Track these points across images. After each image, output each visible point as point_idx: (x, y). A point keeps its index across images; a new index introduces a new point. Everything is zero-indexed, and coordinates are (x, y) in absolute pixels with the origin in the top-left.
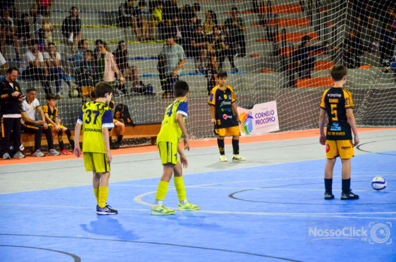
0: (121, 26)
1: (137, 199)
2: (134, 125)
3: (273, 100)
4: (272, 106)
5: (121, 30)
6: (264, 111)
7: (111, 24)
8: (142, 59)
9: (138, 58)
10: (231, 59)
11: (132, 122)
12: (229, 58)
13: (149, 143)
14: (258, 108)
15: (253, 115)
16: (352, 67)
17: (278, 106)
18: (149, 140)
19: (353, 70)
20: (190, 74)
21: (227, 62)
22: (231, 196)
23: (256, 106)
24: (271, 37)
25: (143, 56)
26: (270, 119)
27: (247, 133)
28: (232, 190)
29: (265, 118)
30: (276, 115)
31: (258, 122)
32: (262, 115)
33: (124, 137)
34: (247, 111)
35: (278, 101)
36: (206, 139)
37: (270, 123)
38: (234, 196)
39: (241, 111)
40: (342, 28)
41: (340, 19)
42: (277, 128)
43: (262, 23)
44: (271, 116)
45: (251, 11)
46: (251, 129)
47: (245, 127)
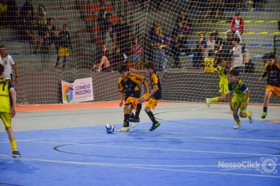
3: (90, 77)
4: (89, 81)
6: (83, 85)
14: (78, 83)
15: (74, 88)
17: (93, 81)
20: (26, 54)
22: (55, 149)
24: (89, 29)
26: (86, 92)
27: (68, 101)
28: (56, 144)
29: (84, 90)
30: (91, 88)
31: (77, 93)
32: (81, 87)
34: (69, 84)
35: (93, 78)
36: (37, 105)
37: (87, 94)
38: (57, 148)
39: (64, 84)
40: (144, 25)
41: (142, 18)
42: (92, 98)
43: (83, 17)
44: (88, 89)
45: (73, 8)
46: (72, 98)
47: (67, 96)
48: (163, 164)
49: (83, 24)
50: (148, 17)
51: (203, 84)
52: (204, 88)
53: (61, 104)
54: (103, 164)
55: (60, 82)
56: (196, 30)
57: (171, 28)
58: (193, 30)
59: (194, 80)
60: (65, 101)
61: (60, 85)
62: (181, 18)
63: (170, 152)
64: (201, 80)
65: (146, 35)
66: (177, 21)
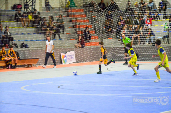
0: (16, 21)
1: (22, 88)
2: (21, 60)
3: (73, 50)
4: (73, 53)
5: (16, 23)
6: (70, 55)
7: (12, 21)
8: (24, 34)
9: (23, 34)
10: (59, 35)
11: (20, 58)
12: (58, 34)
13: (26, 66)
14: (68, 53)
15: (67, 56)
16: (105, 39)
17: (75, 53)
18: (26, 65)
19: (105, 40)
20: (43, 40)
21: (57, 36)
22: (59, 87)
23: (67, 53)
24: (74, 27)
25: (25, 33)
26: (72, 58)
27: (65, 63)
28: (59, 85)
29: (70, 58)
30: (74, 56)
31: (68, 59)
32: (70, 56)
33: (17, 64)
34: (64, 54)
35: (75, 51)
37: (72, 59)
39: (62, 54)
40: (101, 24)
41: (100, 20)
42: (75, 61)
43: (71, 21)
45: (66, 16)
46: (66, 61)
47: (64, 61)
49: (71, 24)
50: (104, 19)
53: (61, 65)
57: (115, 24)
60: (63, 63)
61: (60, 55)
62: (120, 20)
63: (117, 87)
65: (103, 29)
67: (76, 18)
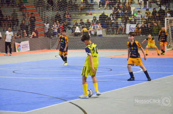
3: (27, 40)
4: (27, 42)
6: (25, 44)
15: (21, 45)
17: (29, 42)
22: (13, 72)
23: (22, 42)
26: (26, 47)
27: (19, 51)
28: (14, 70)
29: (25, 46)
31: (22, 48)
32: (24, 45)
34: (19, 44)
35: (29, 41)
37: (27, 48)
38: (15, 72)
39: (16, 44)
40: (50, 17)
41: (49, 14)
42: (29, 50)
43: (23, 15)
44: (27, 46)
45: (19, 11)
46: (20, 50)
47: (18, 49)
48: (61, 77)
50: (52, 14)
51: (77, 42)
52: (77, 43)
53: (15, 52)
54: (35, 78)
55: (15, 43)
56: (73, 19)
58: (71, 19)
59: (73, 40)
60: (17, 51)
61: (15, 44)
62: (66, 14)
63: (64, 72)
64: (76, 40)
66: (64, 15)
67: (28, 13)
